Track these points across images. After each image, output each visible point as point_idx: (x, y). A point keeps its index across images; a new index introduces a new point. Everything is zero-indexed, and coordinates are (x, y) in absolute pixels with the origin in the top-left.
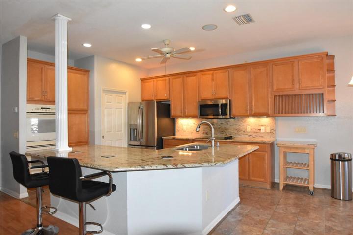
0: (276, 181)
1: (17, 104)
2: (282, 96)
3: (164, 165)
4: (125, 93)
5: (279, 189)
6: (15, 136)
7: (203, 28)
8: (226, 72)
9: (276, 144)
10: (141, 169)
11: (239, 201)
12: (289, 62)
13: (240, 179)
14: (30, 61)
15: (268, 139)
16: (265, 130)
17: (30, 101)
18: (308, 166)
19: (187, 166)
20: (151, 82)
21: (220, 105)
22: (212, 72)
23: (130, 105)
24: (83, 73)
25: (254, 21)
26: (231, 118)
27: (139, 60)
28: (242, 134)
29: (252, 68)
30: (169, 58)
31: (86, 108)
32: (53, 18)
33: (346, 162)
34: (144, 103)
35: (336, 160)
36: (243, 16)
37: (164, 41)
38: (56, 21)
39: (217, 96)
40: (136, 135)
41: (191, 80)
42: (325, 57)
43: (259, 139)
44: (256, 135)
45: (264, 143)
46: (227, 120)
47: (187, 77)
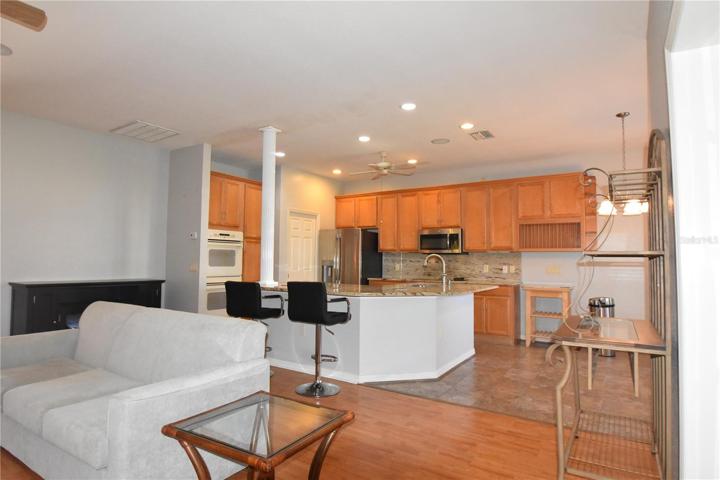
0: (522, 337)
2: (530, 225)
4: (314, 216)
5: (525, 345)
6: (192, 268)
7: (432, 142)
8: (457, 192)
9: (523, 288)
11: (474, 353)
12: (539, 181)
13: (475, 333)
14: (213, 174)
15: (511, 281)
16: (509, 269)
17: (212, 225)
20: (351, 201)
21: (448, 236)
22: (437, 192)
23: (323, 234)
25: (494, 137)
26: (463, 253)
27: (337, 172)
28: (477, 275)
29: (491, 189)
30: (385, 175)
32: (261, 129)
33: (607, 309)
34: (340, 231)
35: (595, 306)
36: (482, 132)
37: (380, 153)
39: (443, 224)
40: (330, 275)
41: (409, 201)
43: (499, 282)
44: (496, 276)
45: (506, 286)
46: (458, 257)
47: (403, 196)
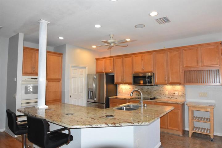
0: (187, 129)
1: (16, 76)
2: (190, 71)
3: (107, 124)
4: (85, 68)
5: (189, 136)
6: (14, 96)
7: (135, 27)
8: (151, 55)
9: (186, 105)
10: (90, 126)
11: (161, 144)
12: (194, 48)
14: (25, 49)
15: (180, 100)
16: (178, 94)
17: (24, 73)
18: (210, 121)
19: (122, 125)
20: (102, 61)
21: (147, 76)
22: (141, 55)
24: (58, 55)
25: (170, 22)
26: (154, 85)
27: (94, 47)
28: (162, 96)
29: (169, 52)
30: (113, 46)
31: (60, 78)
32: (38, 22)
36: (162, 18)
37: (109, 35)
38: (40, 24)
39: (145, 71)
40: (92, 95)
41: (128, 59)
42: (220, 45)
43: (174, 100)
44: (172, 97)
45: (178, 104)
46: (152, 86)
47: (125, 58)
